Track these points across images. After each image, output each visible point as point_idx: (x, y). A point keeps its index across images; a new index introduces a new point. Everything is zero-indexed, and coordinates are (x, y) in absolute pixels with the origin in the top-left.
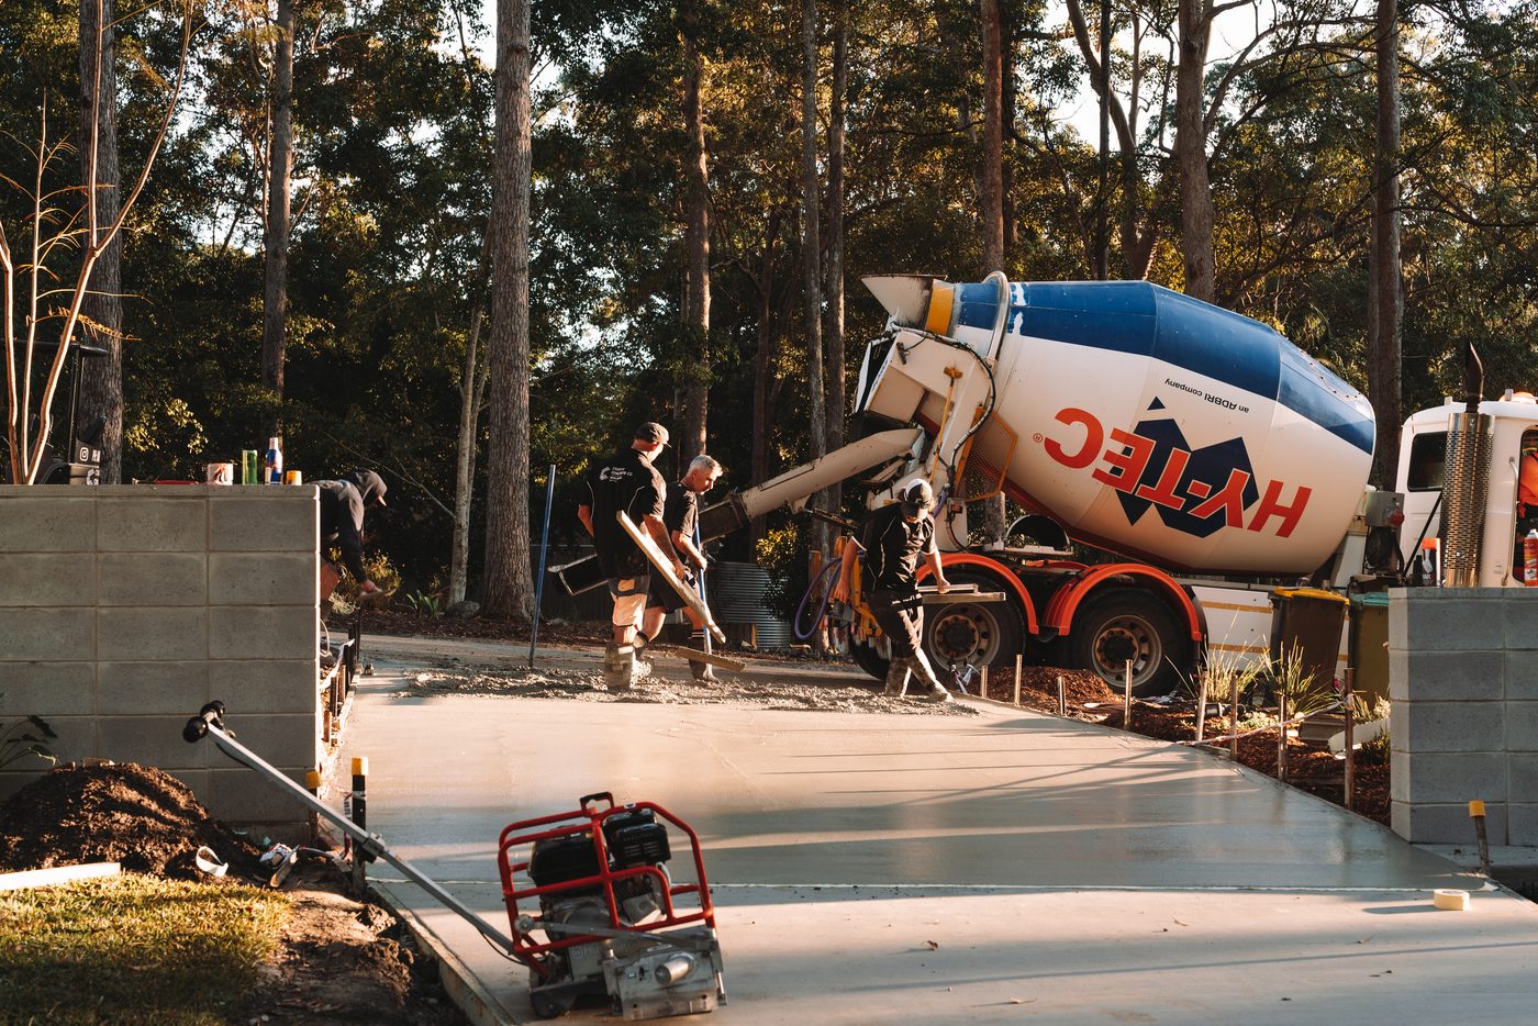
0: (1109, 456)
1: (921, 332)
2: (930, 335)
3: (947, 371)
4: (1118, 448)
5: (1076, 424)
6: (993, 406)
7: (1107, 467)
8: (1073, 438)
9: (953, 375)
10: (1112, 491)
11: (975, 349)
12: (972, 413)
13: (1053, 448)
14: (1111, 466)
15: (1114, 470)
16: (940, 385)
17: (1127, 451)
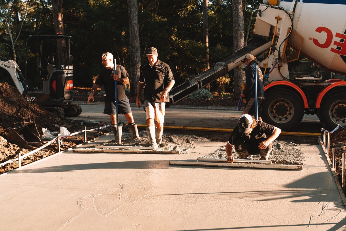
0: (336, 43)
1: (266, 5)
2: (269, 6)
3: (276, 18)
4: (338, 40)
5: (323, 32)
6: (292, 28)
7: (335, 47)
8: (322, 37)
9: (278, 19)
10: (338, 55)
11: (285, 9)
12: (286, 31)
13: (316, 41)
14: (337, 46)
15: (338, 48)
16: (274, 23)
17: (342, 41)
